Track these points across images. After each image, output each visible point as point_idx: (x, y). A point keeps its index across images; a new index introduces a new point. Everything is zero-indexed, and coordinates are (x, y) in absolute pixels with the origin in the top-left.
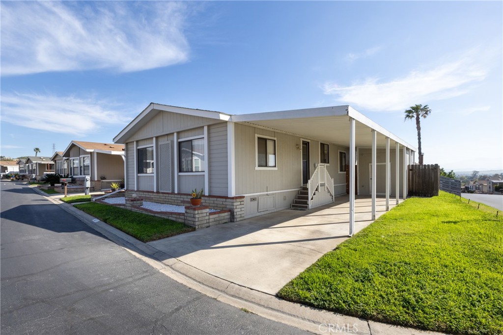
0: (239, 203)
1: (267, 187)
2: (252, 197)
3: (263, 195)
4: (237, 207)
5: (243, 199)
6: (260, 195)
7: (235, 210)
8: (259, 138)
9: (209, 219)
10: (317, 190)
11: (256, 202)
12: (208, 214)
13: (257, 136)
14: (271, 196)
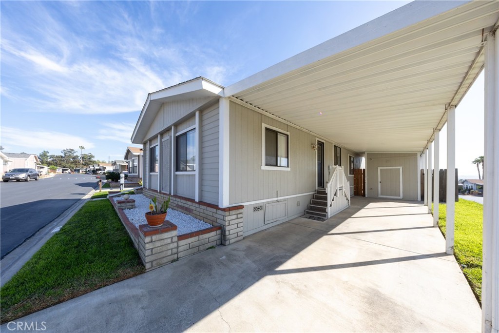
0: (235, 217)
1: (277, 191)
2: (255, 206)
3: (272, 202)
4: (231, 223)
5: (241, 211)
6: (268, 203)
7: (227, 228)
8: (267, 129)
9: (178, 247)
10: (335, 195)
11: (261, 212)
12: (175, 239)
13: (264, 126)
14: (283, 202)
